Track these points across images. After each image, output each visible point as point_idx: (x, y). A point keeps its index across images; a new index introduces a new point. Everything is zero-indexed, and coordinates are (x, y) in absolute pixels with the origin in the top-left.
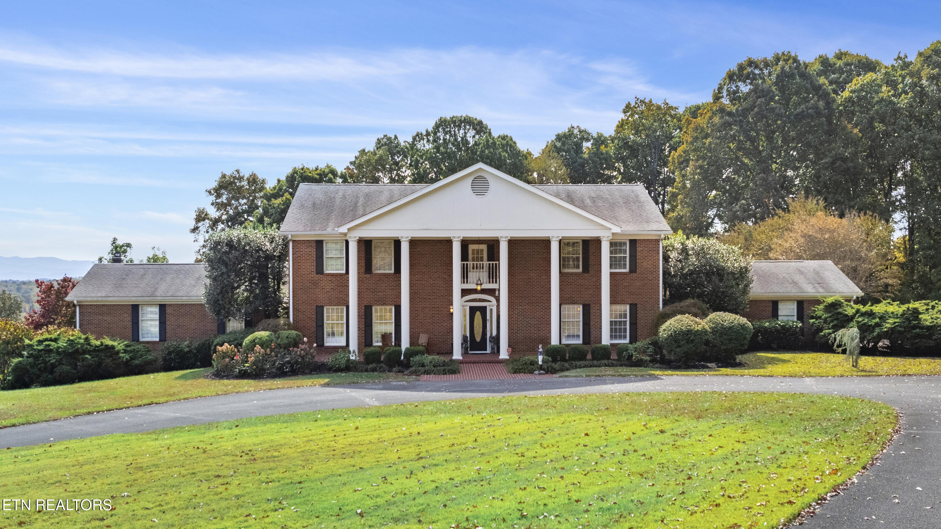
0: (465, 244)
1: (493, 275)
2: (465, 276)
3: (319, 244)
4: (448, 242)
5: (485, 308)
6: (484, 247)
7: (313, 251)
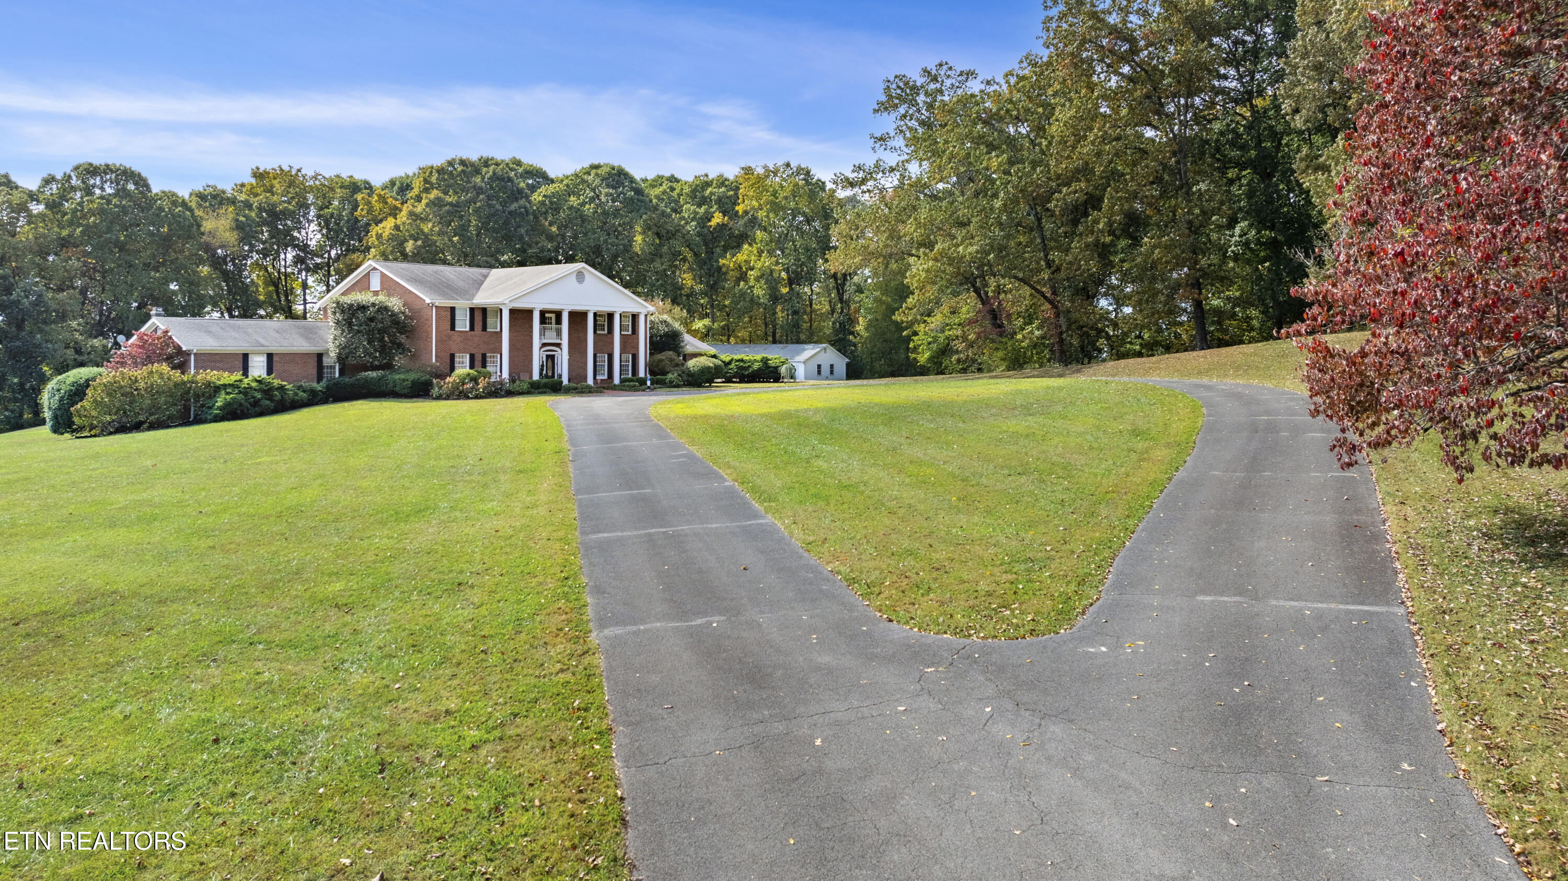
0: (543, 313)
1: (559, 333)
2: (542, 333)
3: (453, 309)
4: (530, 312)
5: (554, 356)
6: (553, 316)
7: (449, 314)
